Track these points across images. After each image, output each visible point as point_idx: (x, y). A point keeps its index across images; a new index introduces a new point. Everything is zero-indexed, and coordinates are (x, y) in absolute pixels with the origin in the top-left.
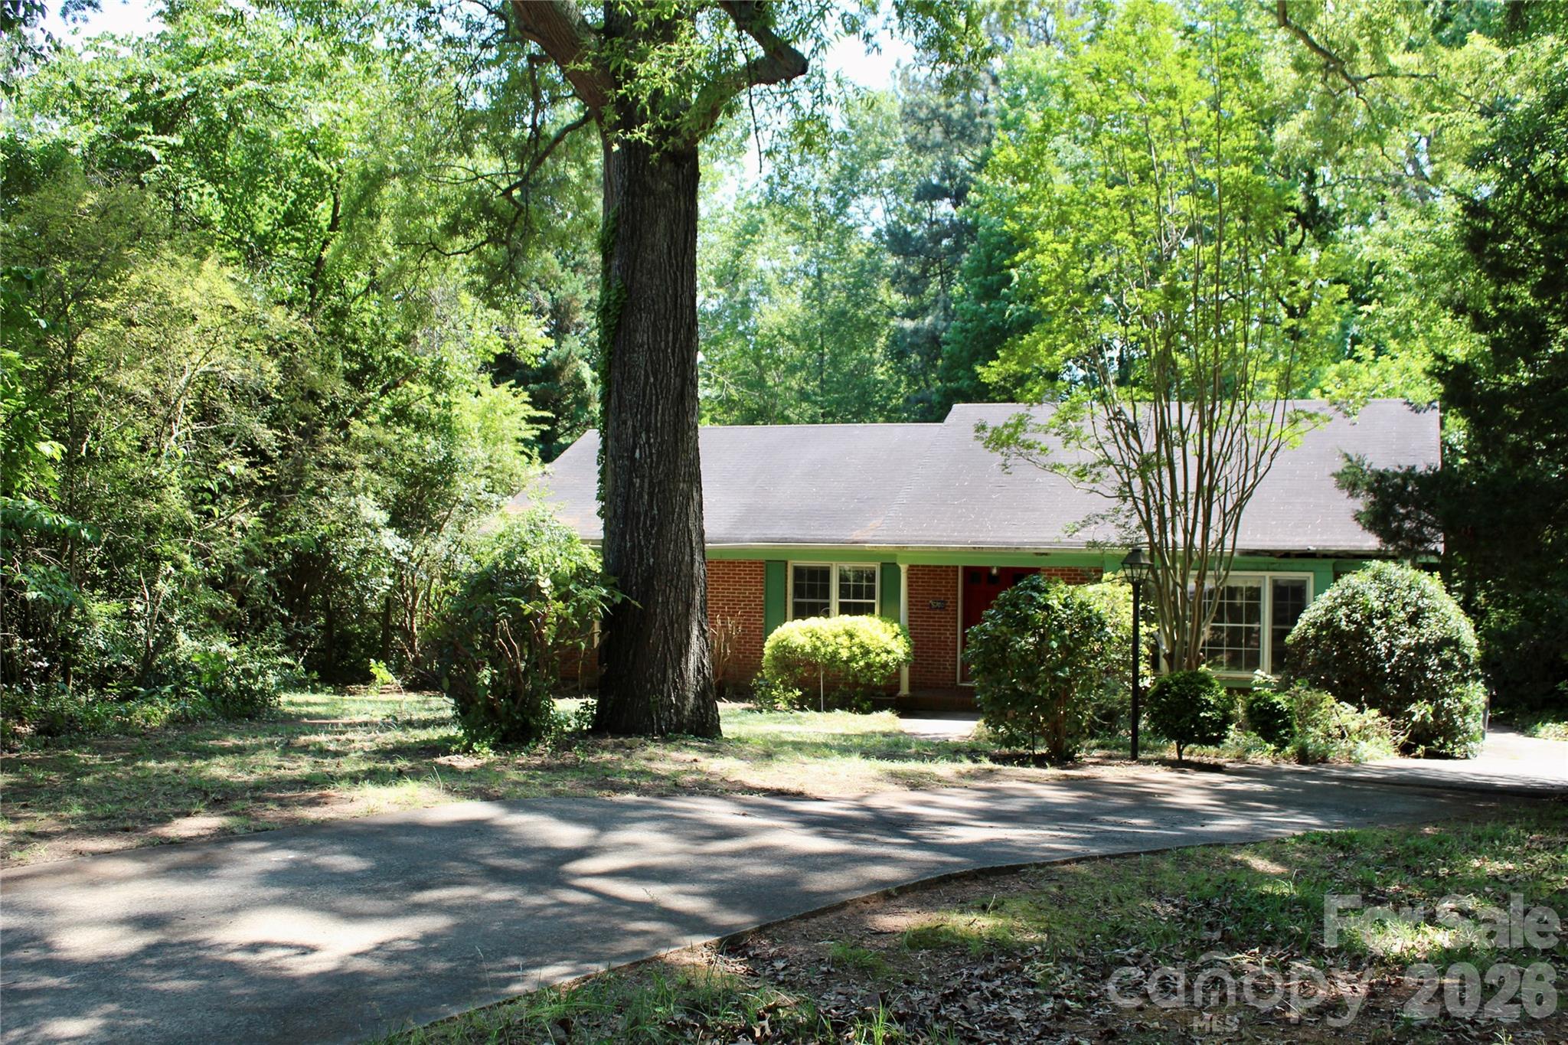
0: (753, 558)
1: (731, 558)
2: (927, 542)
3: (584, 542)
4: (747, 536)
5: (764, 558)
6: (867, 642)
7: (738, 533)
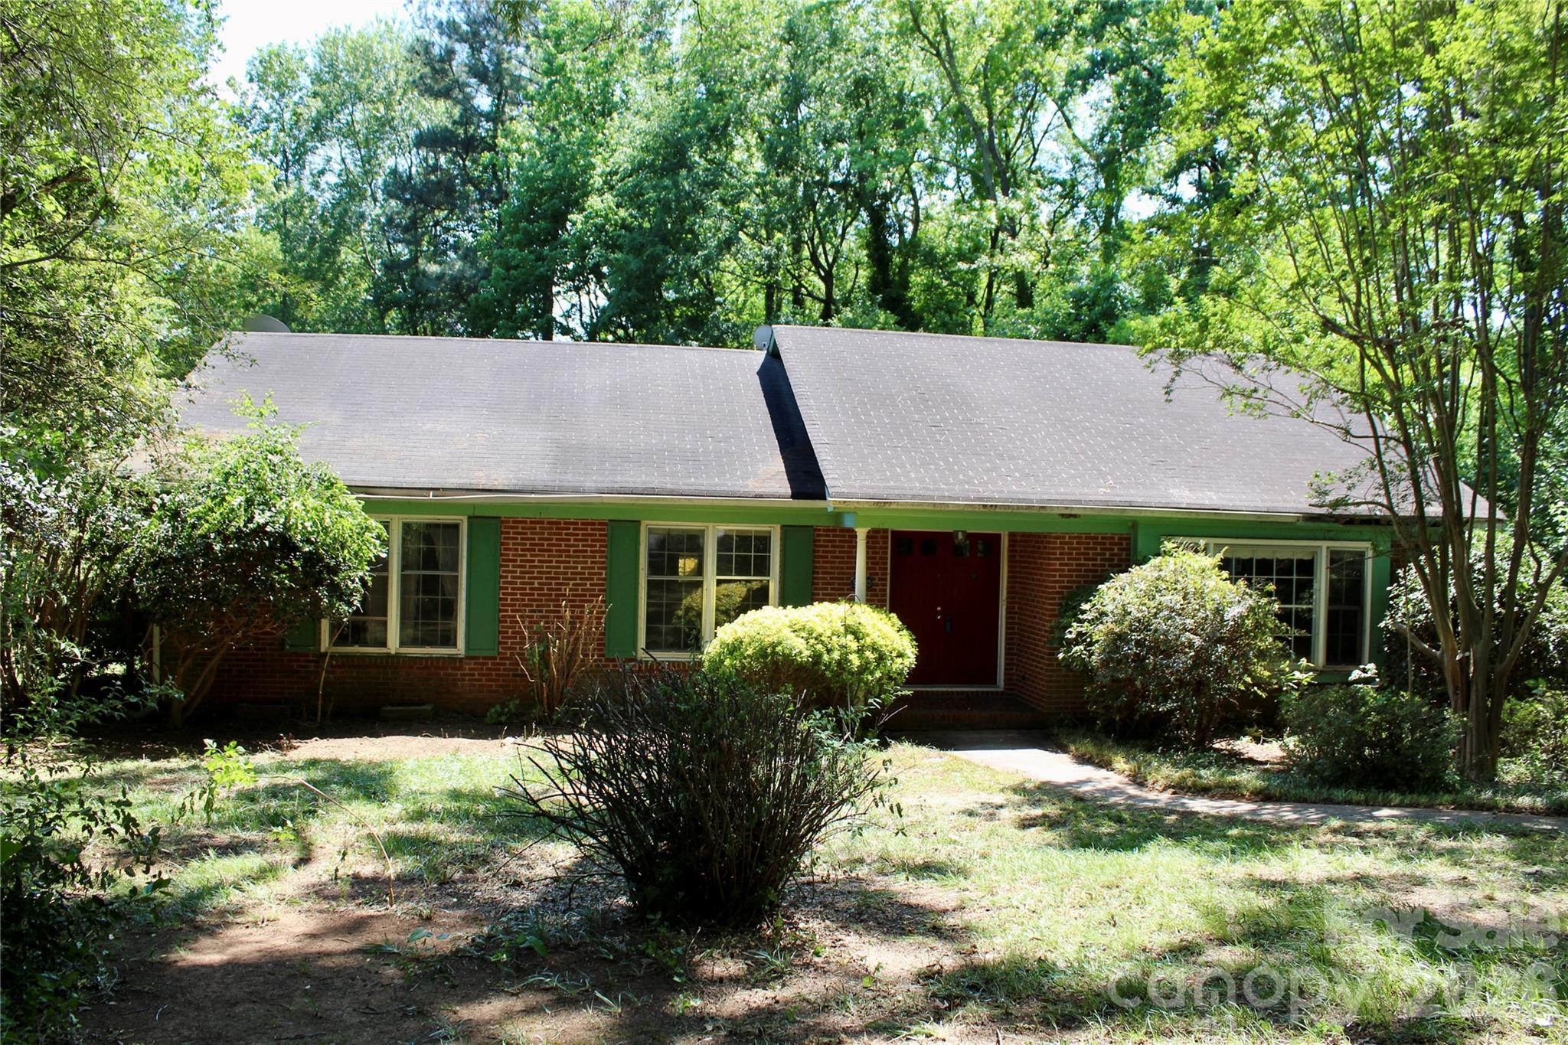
0: (590, 517)
1: (554, 516)
2: (914, 497)
3: (353, 489)
4: (589, 484)
5: (606, 517)
6: (881, 642)
7: (570, 479)
